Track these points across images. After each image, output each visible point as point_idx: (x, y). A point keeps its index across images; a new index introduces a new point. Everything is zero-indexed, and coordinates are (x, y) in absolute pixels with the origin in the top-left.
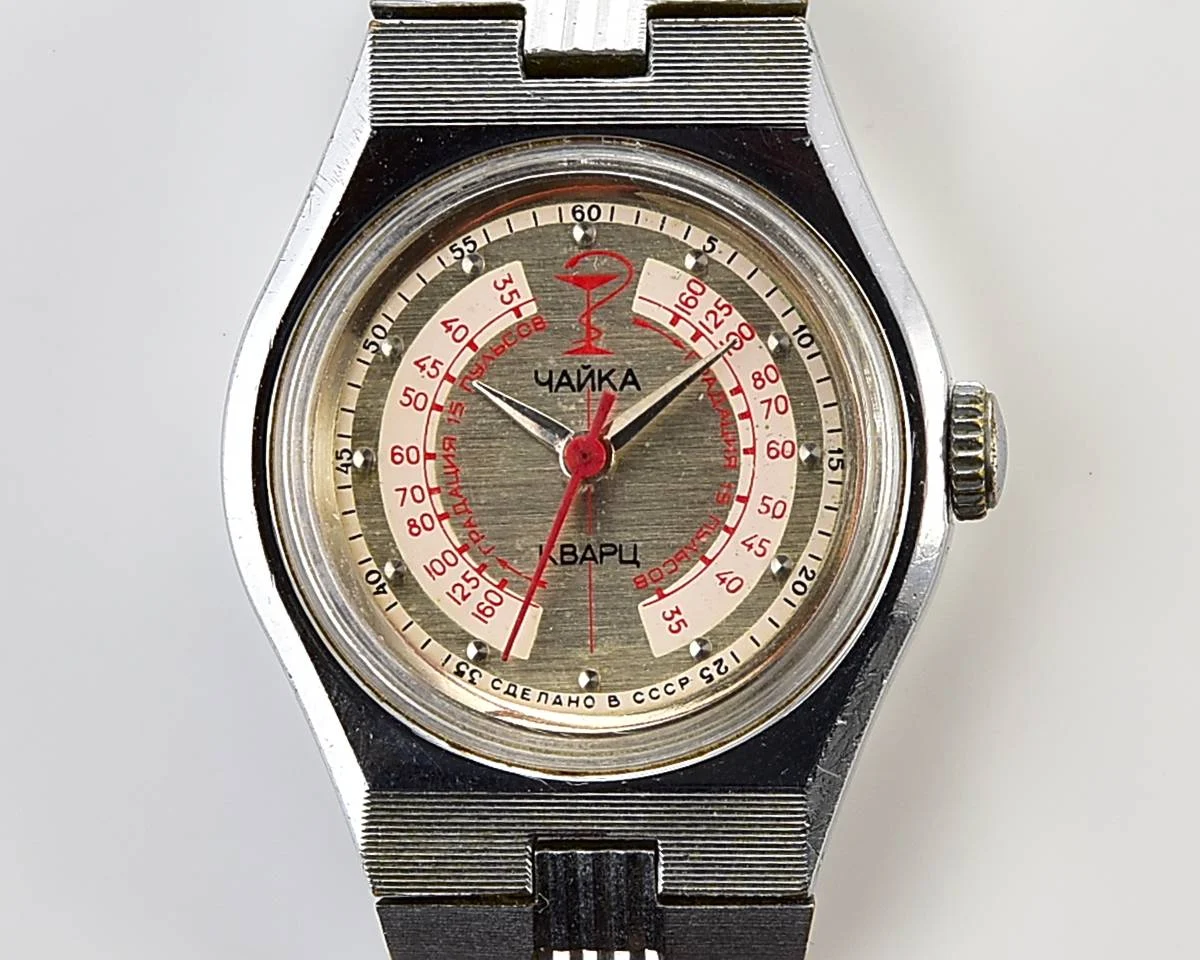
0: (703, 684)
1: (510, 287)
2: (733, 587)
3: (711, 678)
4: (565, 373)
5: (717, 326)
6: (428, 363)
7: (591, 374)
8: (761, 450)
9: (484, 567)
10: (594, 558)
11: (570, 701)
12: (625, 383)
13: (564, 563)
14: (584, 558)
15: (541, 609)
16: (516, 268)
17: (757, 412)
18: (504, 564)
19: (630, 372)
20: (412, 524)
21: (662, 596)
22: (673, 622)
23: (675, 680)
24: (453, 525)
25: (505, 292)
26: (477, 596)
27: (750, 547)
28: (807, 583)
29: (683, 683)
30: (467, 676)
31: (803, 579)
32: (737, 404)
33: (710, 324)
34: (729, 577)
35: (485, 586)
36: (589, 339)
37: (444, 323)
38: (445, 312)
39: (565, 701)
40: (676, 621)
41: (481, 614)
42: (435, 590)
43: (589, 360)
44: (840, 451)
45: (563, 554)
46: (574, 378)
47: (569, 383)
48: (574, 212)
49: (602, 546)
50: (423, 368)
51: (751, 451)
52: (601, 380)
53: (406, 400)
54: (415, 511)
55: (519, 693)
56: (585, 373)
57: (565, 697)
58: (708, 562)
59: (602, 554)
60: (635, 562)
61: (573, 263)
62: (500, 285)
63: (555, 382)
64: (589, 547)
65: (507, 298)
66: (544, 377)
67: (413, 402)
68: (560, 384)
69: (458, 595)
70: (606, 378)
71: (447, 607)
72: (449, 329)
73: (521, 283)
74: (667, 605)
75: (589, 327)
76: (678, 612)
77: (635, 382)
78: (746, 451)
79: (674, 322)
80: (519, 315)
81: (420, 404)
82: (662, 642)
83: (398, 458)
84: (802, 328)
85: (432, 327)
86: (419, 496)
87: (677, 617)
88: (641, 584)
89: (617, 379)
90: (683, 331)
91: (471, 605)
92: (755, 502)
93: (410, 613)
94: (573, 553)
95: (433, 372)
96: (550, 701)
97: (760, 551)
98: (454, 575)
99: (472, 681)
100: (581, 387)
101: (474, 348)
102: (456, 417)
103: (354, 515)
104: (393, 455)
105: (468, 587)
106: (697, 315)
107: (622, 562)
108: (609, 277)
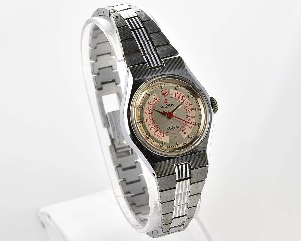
1: (155, 97)
2: (191, 128)
3: (191, 140)
4: (164, 106)
5: (181, 96)
6: (147, 108)
9: (161, 132)
11: (175, 147)
12: (172, 105)
13: (170, 129)
14: (172, 128)
15: (169, 136)
16: (155, 94)
17: (188, 105)
18: (163, 131)
19: (172, 104)
20: (151, 129)
21: (183, 131)
23: (187, 141)
24: (155, 128)
26: (161, 136)
30: (162, 146)
31: (199, 125)
32: (185, 105)
33: (180, 96)
34: (190, 127)
35: (161, 135)
36: (166, 101)
38: (148, 101)
41: (162, 138)
42: (155, 136)
43: (166, 103)
44: (199, 108)
45: (170, 128)
46: (165, 106)
47: (165, 107)
49: (174, 126)
50: (147, 109)
51: (189, 110)
54: (150, 127)
55: (169, 147)
56: (166, 105)
57: (174, 146)
58: (187, 125)
61: (161, 92)
62: (153, 96)
66: (162, 107)
67: (147, 113)
68: (164, 107)
71: (157, 138)
72: (149, 103)
73: (156, 96)
74: (184, 132)
75: (166, 100)
76: (185, 132)
77: (173, 105)
79: (175, 97)
80: (157, 100)
82: (184, 137)
84: (191, 94)
85: (147, 103)
86: (151, 125)
87: (185, 133)
88: (180, 130)
89: (170, 105)
90: (177, 97)
91: (160, 137)
92: (191, 117)
93: (153, 140)
94: (171, 128)
97: (193, 123)
98: (157, 134)
99: (163, 147)
100: (166, 107)
101: (152, 105)
102: (153, 114)
103: (143, 129)
104: (146, 121)
105: (159, 135)
106: (178, 95)
107: (177, 128)
108: (166, 93)
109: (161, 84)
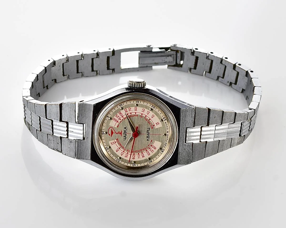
0: (166, 120)
3: (165, 119)
4: (124, 136)
5: (119, 117)
6: (122, 154)
7: (124, 133)
8: (136, 112)
9: (149, 148)
10: (149, 134)
12: (126, 129)
13: (149, 138)
14: (149, 135)
15: (155, 141)
16: (110, 142)
17: (130, 112)
18: (149, 145)
19: (124, 128)
20: (143, 157)
21: (154, 125)
22: (158, 124)
24: (143, 152)
25: (113, 144)
26: (153, 149)
27: (148, 114)
28: (154, 106)
29: (166, 123)
30: (163, 151)
31: (153, 107)
32: (129, 114)
34: (152, 116)
35: (152, 148)
36: (120, 133)
37: (117, 152)
38: (115, 152)
39: (167, 138)
40: (157, 124)
41: (155, 148)
42: (152, 154)
44: (136, 101)
45: (148, 138)
46: (125, 135)
47: (125, 136)
48: (103, 134)
49: (147, 132)
51: (136, 113)
52: (125, 132)
53: (126, 157)
54: (141, 156)
55: (166, 144)
58: (150, 119)
59: (148, 133)
60: (149, 128)
61: (110, 135)
62: (112, 144)
63: (125, 138)
64: (147, 134)
65: (114, 143)
66: (124, 139)
67: (127, 156)
68: (125, 137)
69: (153, 151)
70: (125, 131)
71: (154, 153)
72: (117, 151)
73: (112, 141)
74: (155, 125)
75: (118, 133)
76: (156, 123)
78: (136, 114)
79: (118, 122)
80: (116, 142)
81: (127, 155)
82: (160, 125)
83: (134, 158)
84: (120, 106)
85: (117, 153)
86: (139, 156)
87: (157, 123)
88: (152, 128)
90: (119, 121)
92: (142, 113)
93: (155, 157)
94: (148, 136)
95: (123, 153)
96: (167, 140)
97: (149, 112)
98: (150, 152)
100: (126, 134)
101: (120, 148)
102: (129, 150)
103: (141, 164)
104: (133, 159)
105: (152, 150)
106: (117, 119)
107: (149, 130)
108: (112, 130)
109: (102, 133)
